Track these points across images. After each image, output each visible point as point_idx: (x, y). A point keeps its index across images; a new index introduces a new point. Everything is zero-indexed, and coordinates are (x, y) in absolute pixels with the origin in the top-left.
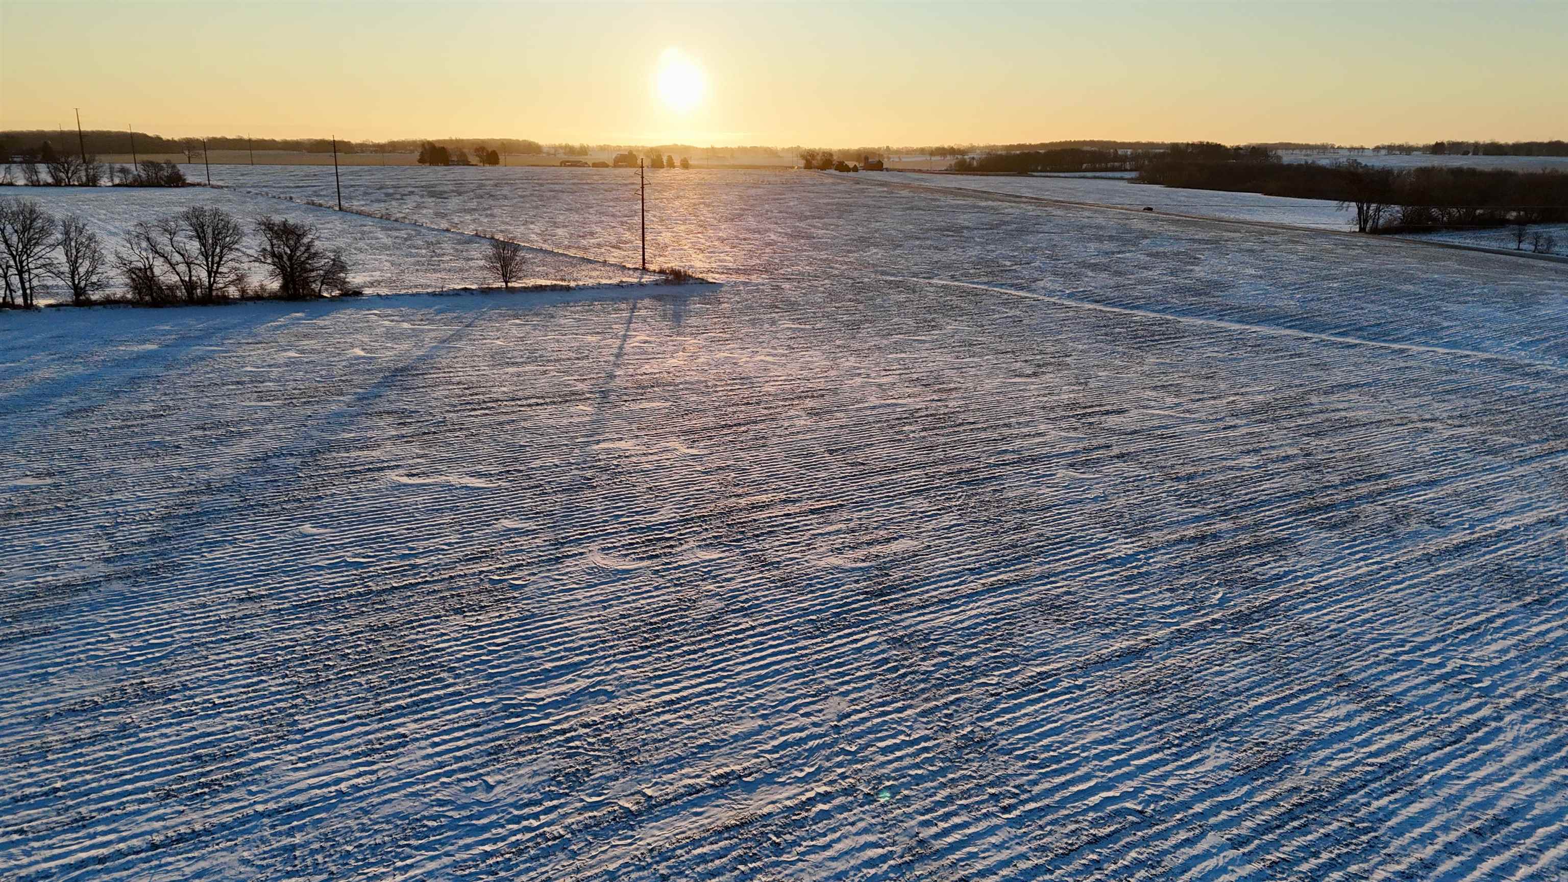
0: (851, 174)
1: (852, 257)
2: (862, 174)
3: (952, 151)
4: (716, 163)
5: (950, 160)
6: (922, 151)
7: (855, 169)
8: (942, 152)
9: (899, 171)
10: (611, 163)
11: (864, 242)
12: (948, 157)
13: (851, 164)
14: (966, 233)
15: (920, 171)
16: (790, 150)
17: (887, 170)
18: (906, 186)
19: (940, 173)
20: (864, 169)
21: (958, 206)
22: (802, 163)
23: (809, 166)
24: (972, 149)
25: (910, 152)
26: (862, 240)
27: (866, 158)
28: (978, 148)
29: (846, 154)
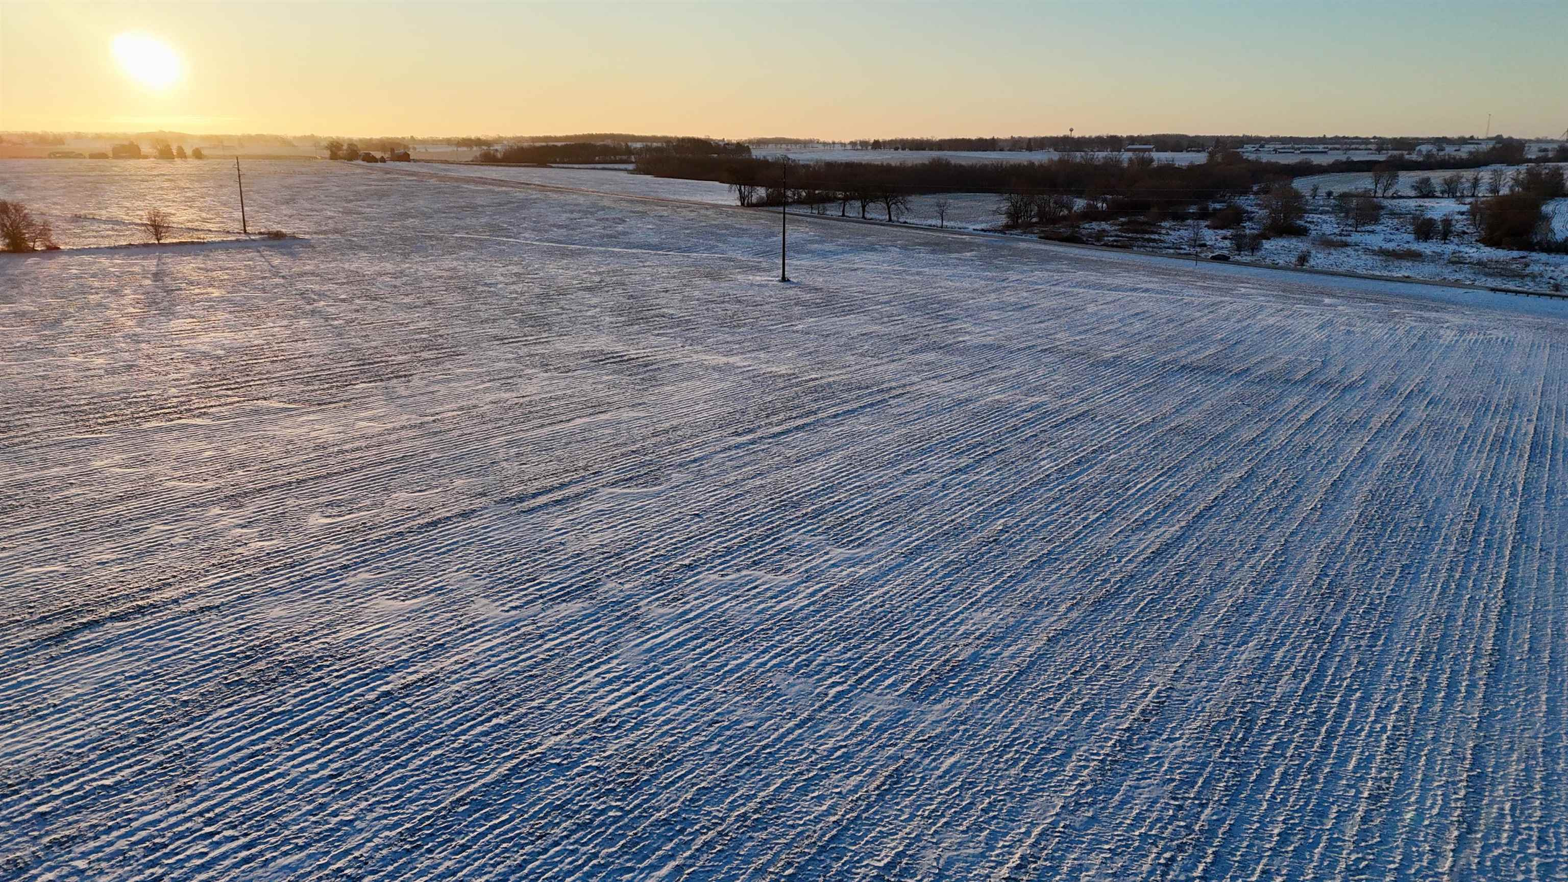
0: (379, 164)
1: (396, 224)
2: (390, 165)
3: (479, 142)
4: (221, 153)
5: (476, 151)
6: (449, 142)
7: (383, 160)
8: (468, 143)
9: (428, 161)
10: (87, 155)
11: (404, 215)
12: (475, 148)
13: (378, 155)
14: (480, 209)
15: (446, 162)
16: (304, 138)
17: (415, 161)
18: (432, 176)
19: (467, 164)
20: (392, 159)
21: (478, 191)
22: (327, 153)
23: (334, 156)
24: (498, 141)
25: (435, 142)
26: (401, 214)
27: (392, 150)
28: (505, 139)
29: (370, 143)
